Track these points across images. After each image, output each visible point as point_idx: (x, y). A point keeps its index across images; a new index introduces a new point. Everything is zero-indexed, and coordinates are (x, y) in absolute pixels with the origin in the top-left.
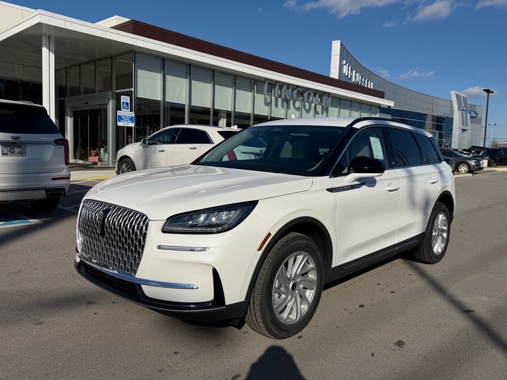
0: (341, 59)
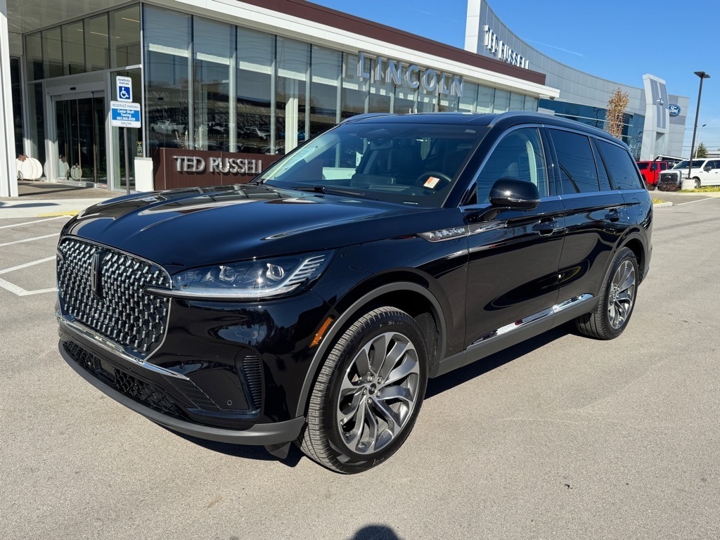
0: (482, 23)
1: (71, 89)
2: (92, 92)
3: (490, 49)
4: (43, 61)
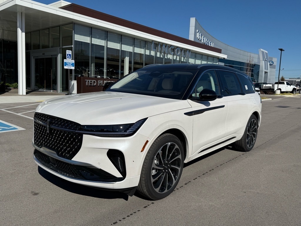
0: (196, 29)
1: (43, 54)
2: (52, 56)
3: (199, 39)
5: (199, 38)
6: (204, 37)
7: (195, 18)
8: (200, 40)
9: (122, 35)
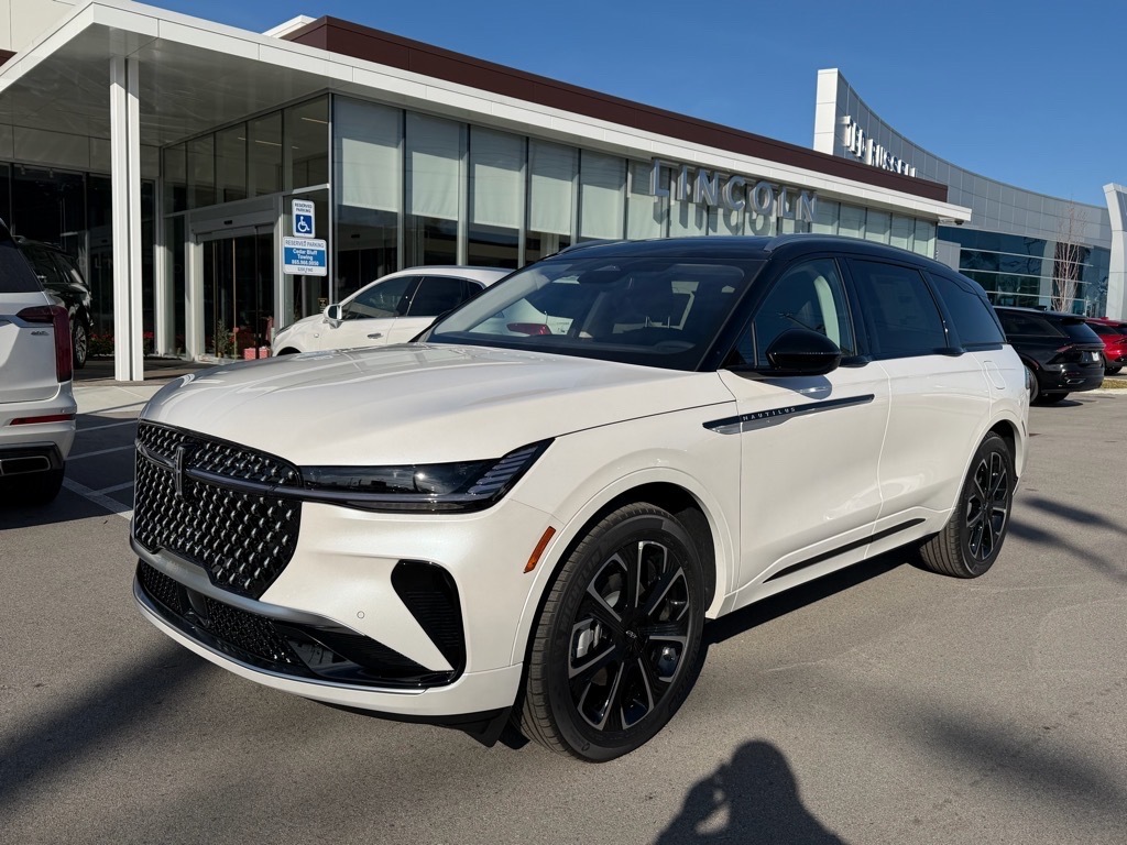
0: (840, 113)
1: (226, 223)
2: (257, 227)
3: (855, 153)
4: (187, 184)
5: (853, 149)
6: (874, 145)
7: (836, 70)
8: (859, 154)
9: (528, 138)
